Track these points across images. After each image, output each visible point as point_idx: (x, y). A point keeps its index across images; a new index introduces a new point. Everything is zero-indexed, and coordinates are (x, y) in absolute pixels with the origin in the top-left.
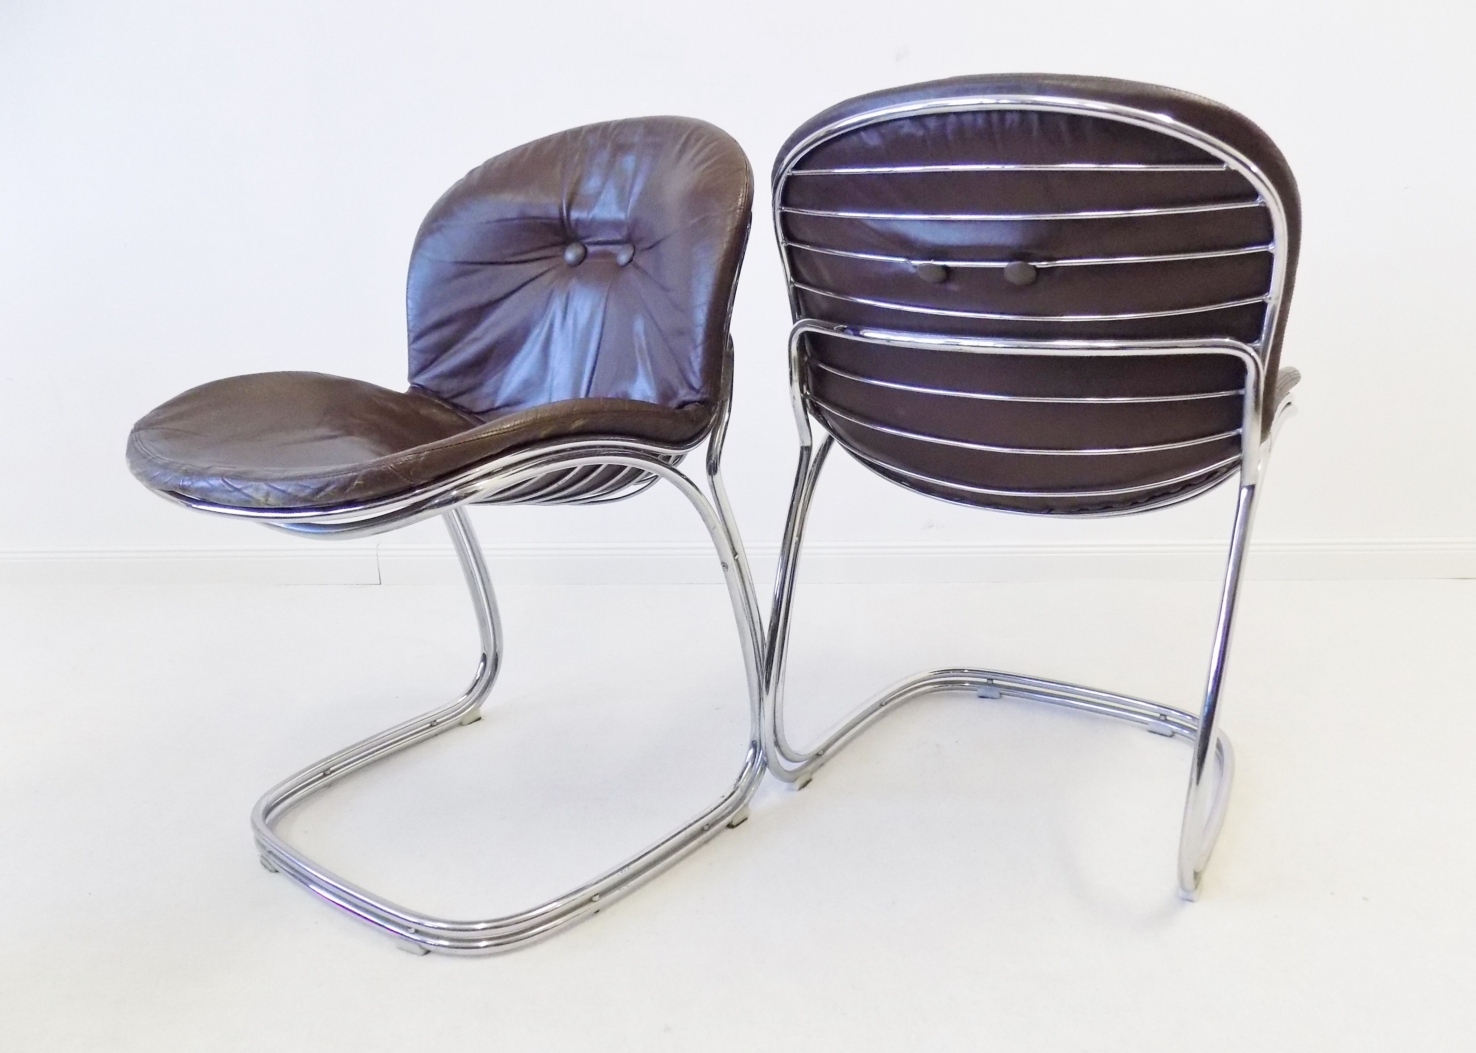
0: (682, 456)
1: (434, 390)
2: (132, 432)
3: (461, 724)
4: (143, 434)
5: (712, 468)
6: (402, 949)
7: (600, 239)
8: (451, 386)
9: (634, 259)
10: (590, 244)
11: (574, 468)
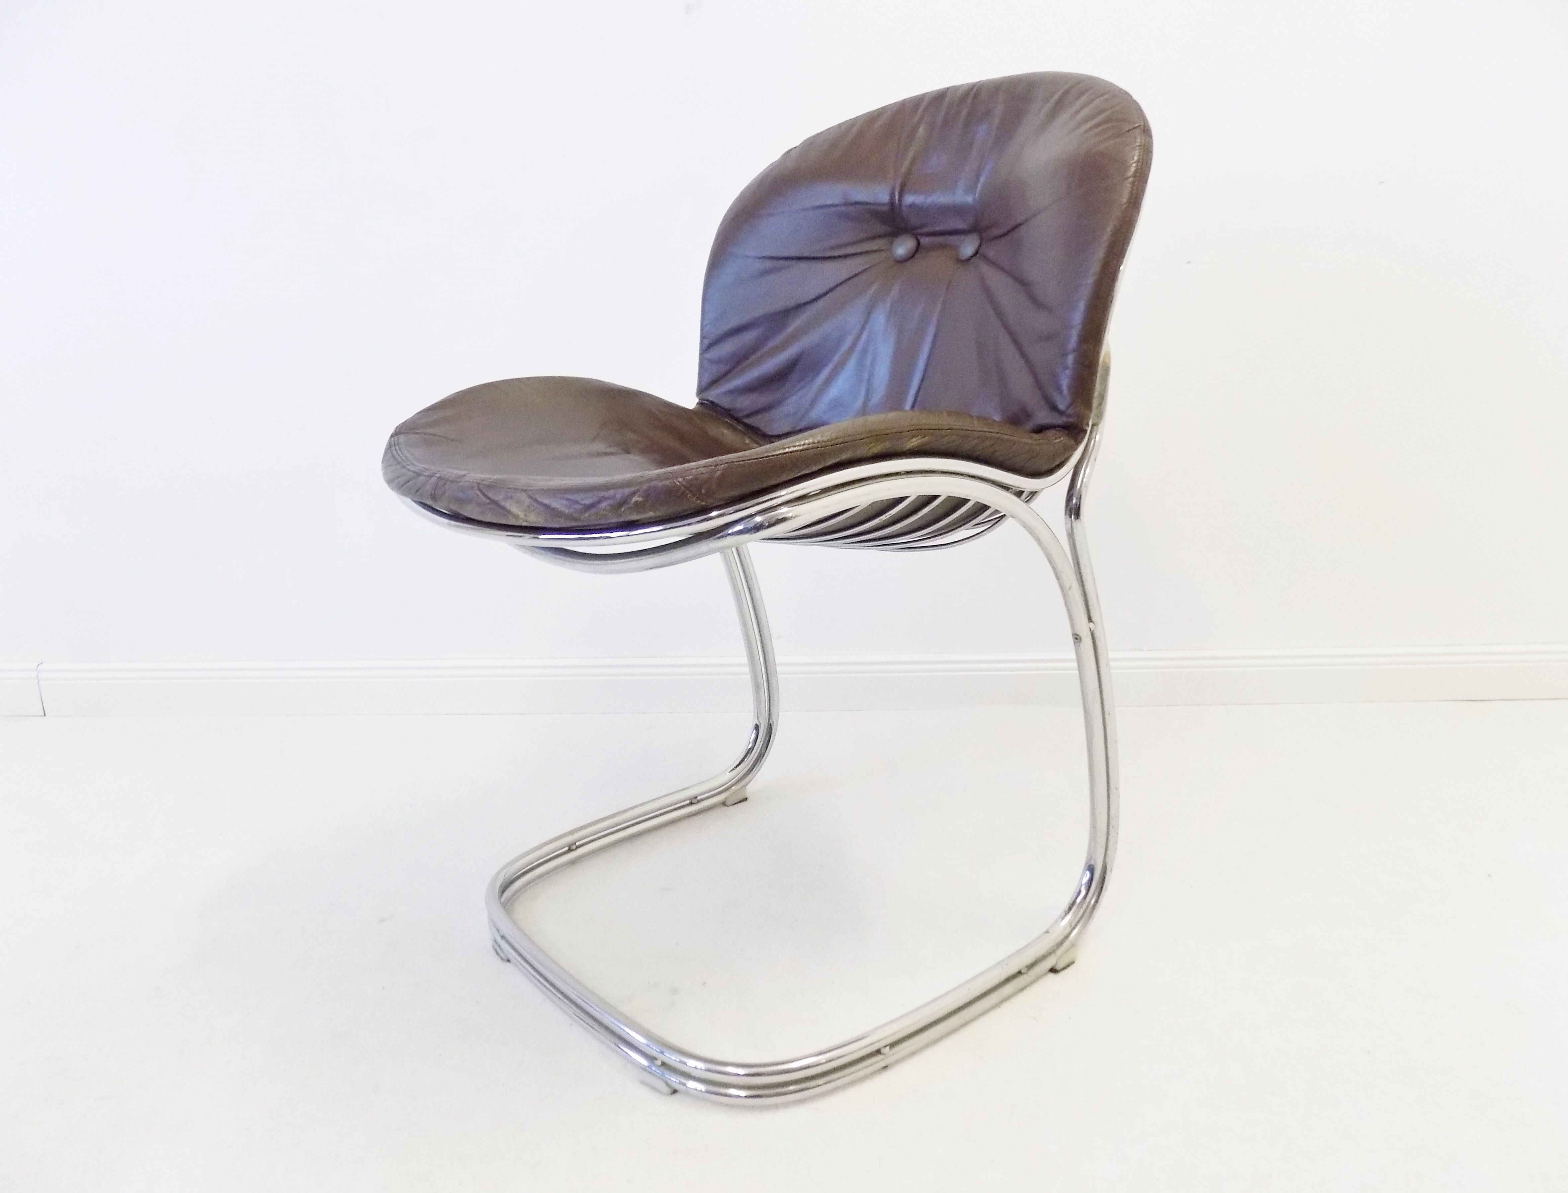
0: (1036, 492)
1: (726, 407)
2: (392, 436)
3: (724, 804)
4: (402, 438)
5: (1074, 510)
6: (643, 1083)
7: (937, 229)
8: (744, 403)
9: (981, 251)
10: (922, 235)
11: (907, 497)
